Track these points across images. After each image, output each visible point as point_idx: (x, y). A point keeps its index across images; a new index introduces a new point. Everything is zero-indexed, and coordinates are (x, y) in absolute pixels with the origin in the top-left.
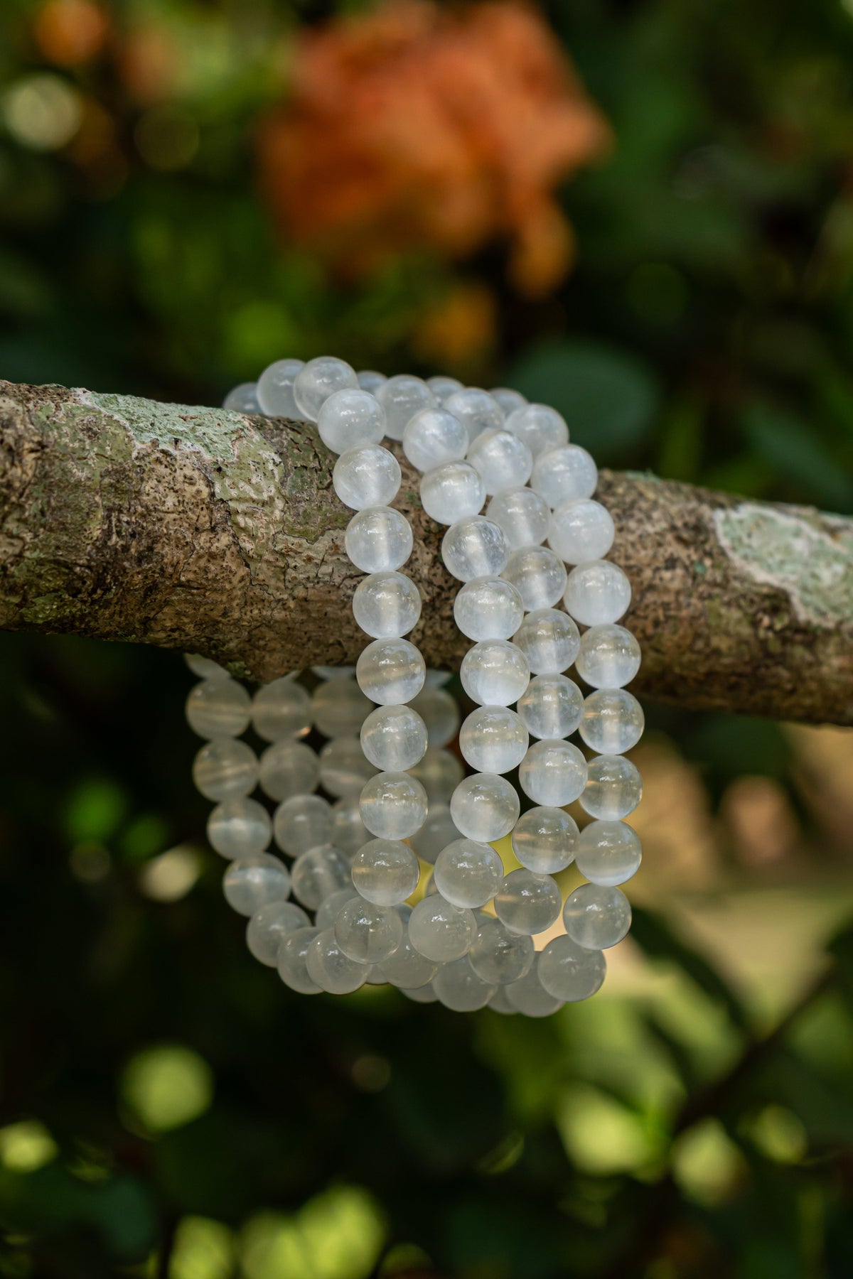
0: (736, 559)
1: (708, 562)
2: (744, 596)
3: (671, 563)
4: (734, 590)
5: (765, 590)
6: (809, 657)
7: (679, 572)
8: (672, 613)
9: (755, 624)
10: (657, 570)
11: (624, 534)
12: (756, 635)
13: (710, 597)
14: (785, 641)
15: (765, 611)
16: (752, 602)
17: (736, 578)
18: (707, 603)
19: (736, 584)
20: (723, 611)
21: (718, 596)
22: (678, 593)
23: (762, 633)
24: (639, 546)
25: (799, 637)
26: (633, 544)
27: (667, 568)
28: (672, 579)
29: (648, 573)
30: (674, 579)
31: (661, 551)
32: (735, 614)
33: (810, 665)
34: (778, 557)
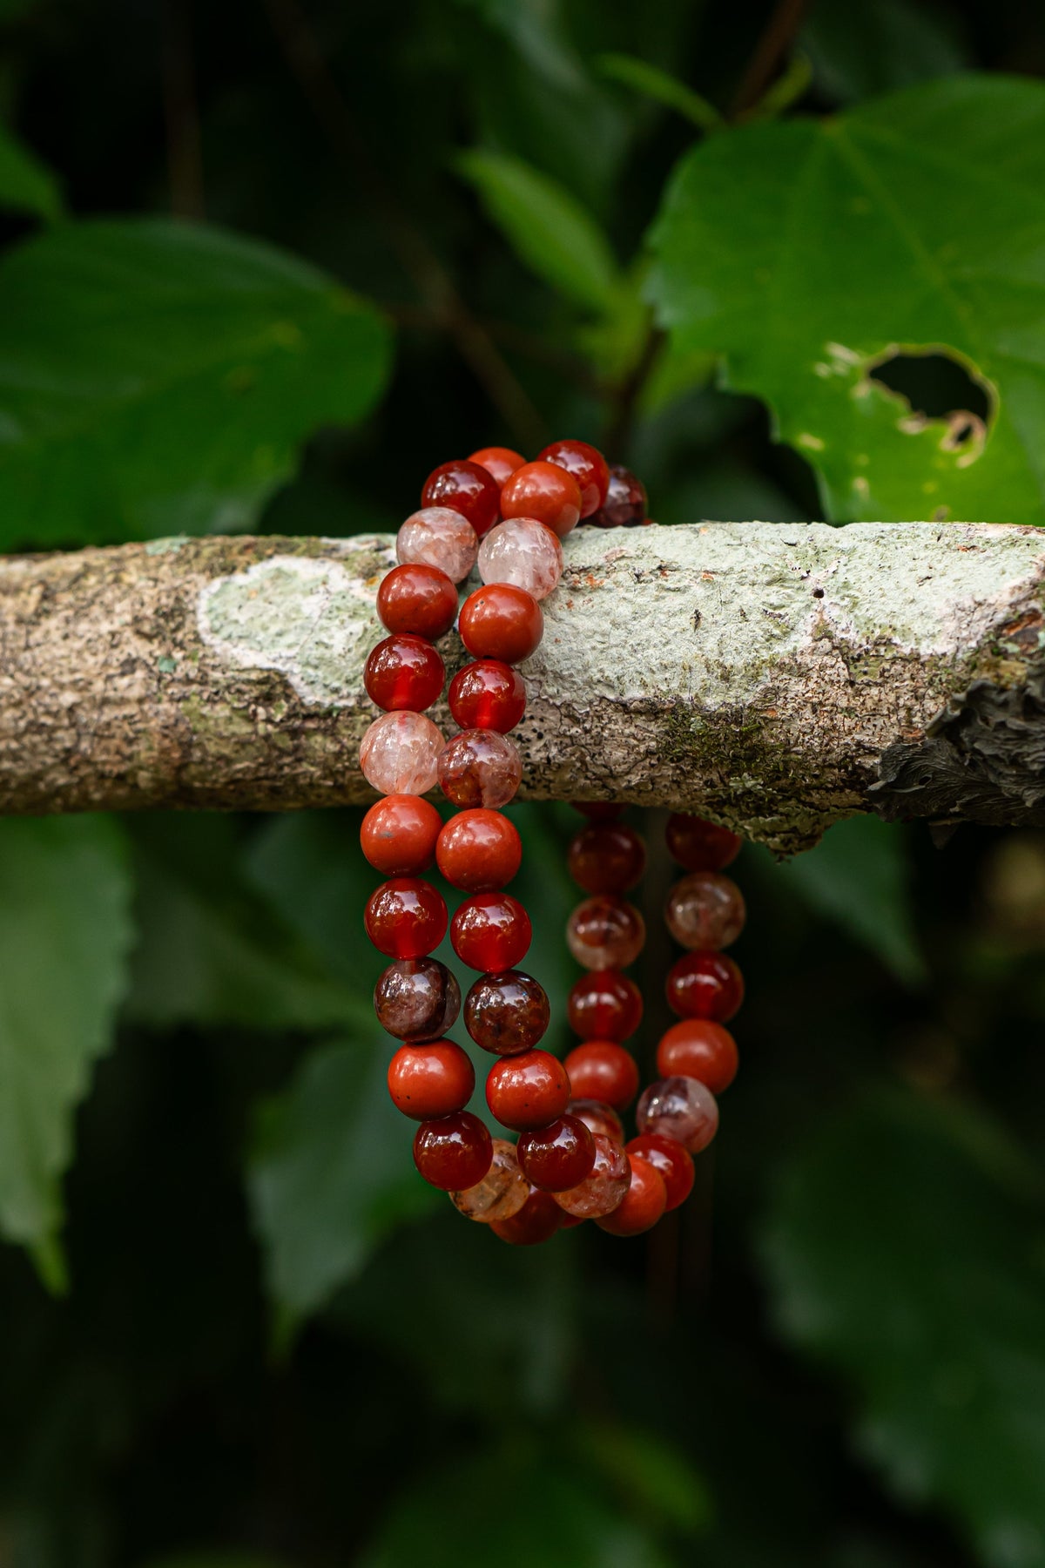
0: (216, 642)
1: (178, 655)
2: (228, 687)
3: (129, 665)
4: (216, 683)
5: (254, 676)
6: (332, 747)
7: (140, 674)
8: (140, 726)
9: (252, 719)
10: (109, 678)
11: (68, 642)
12: (255, 732)
13: (185, 698)
14: (295, 733)
15: (256, 700)
16: (239, 691)
17: (214, 668)
18: (181, 705)
19: (216, 675)
20: (206, 710)
21: (194, 694)
22: (141, 701)
23: (261, 728)
24: (87, 655)
25: (311, 725)
26: (79, 653)
27: (123, 674)
28: (130, 686)
29: (99, 686)
30: (133, 685)
31: (116, 652)
32: (222, 711)
33: (338, 756)
34: (274, 629)
